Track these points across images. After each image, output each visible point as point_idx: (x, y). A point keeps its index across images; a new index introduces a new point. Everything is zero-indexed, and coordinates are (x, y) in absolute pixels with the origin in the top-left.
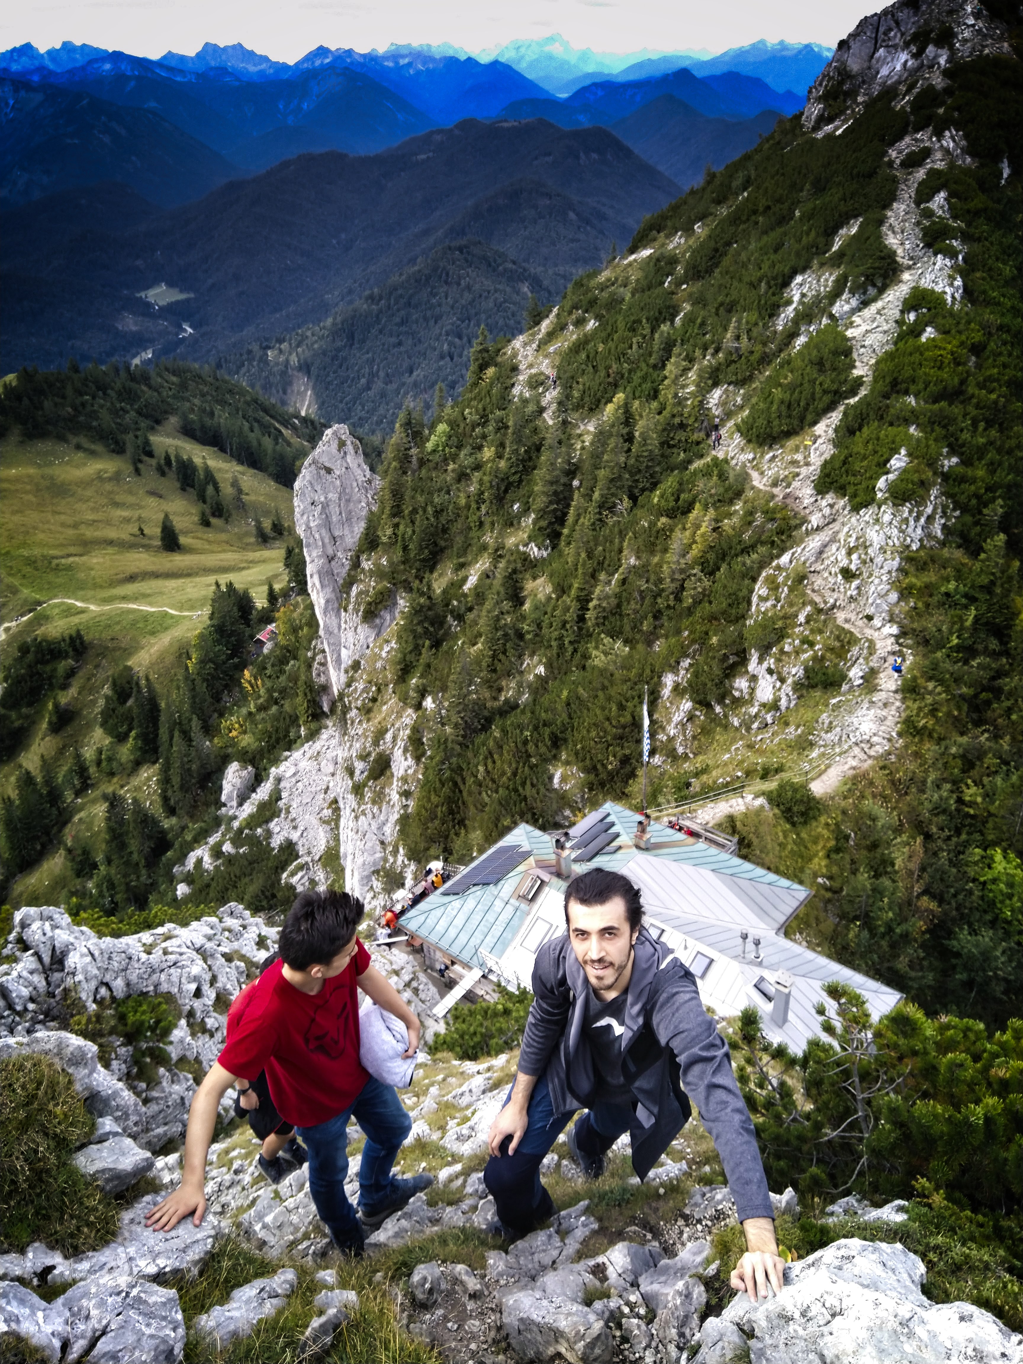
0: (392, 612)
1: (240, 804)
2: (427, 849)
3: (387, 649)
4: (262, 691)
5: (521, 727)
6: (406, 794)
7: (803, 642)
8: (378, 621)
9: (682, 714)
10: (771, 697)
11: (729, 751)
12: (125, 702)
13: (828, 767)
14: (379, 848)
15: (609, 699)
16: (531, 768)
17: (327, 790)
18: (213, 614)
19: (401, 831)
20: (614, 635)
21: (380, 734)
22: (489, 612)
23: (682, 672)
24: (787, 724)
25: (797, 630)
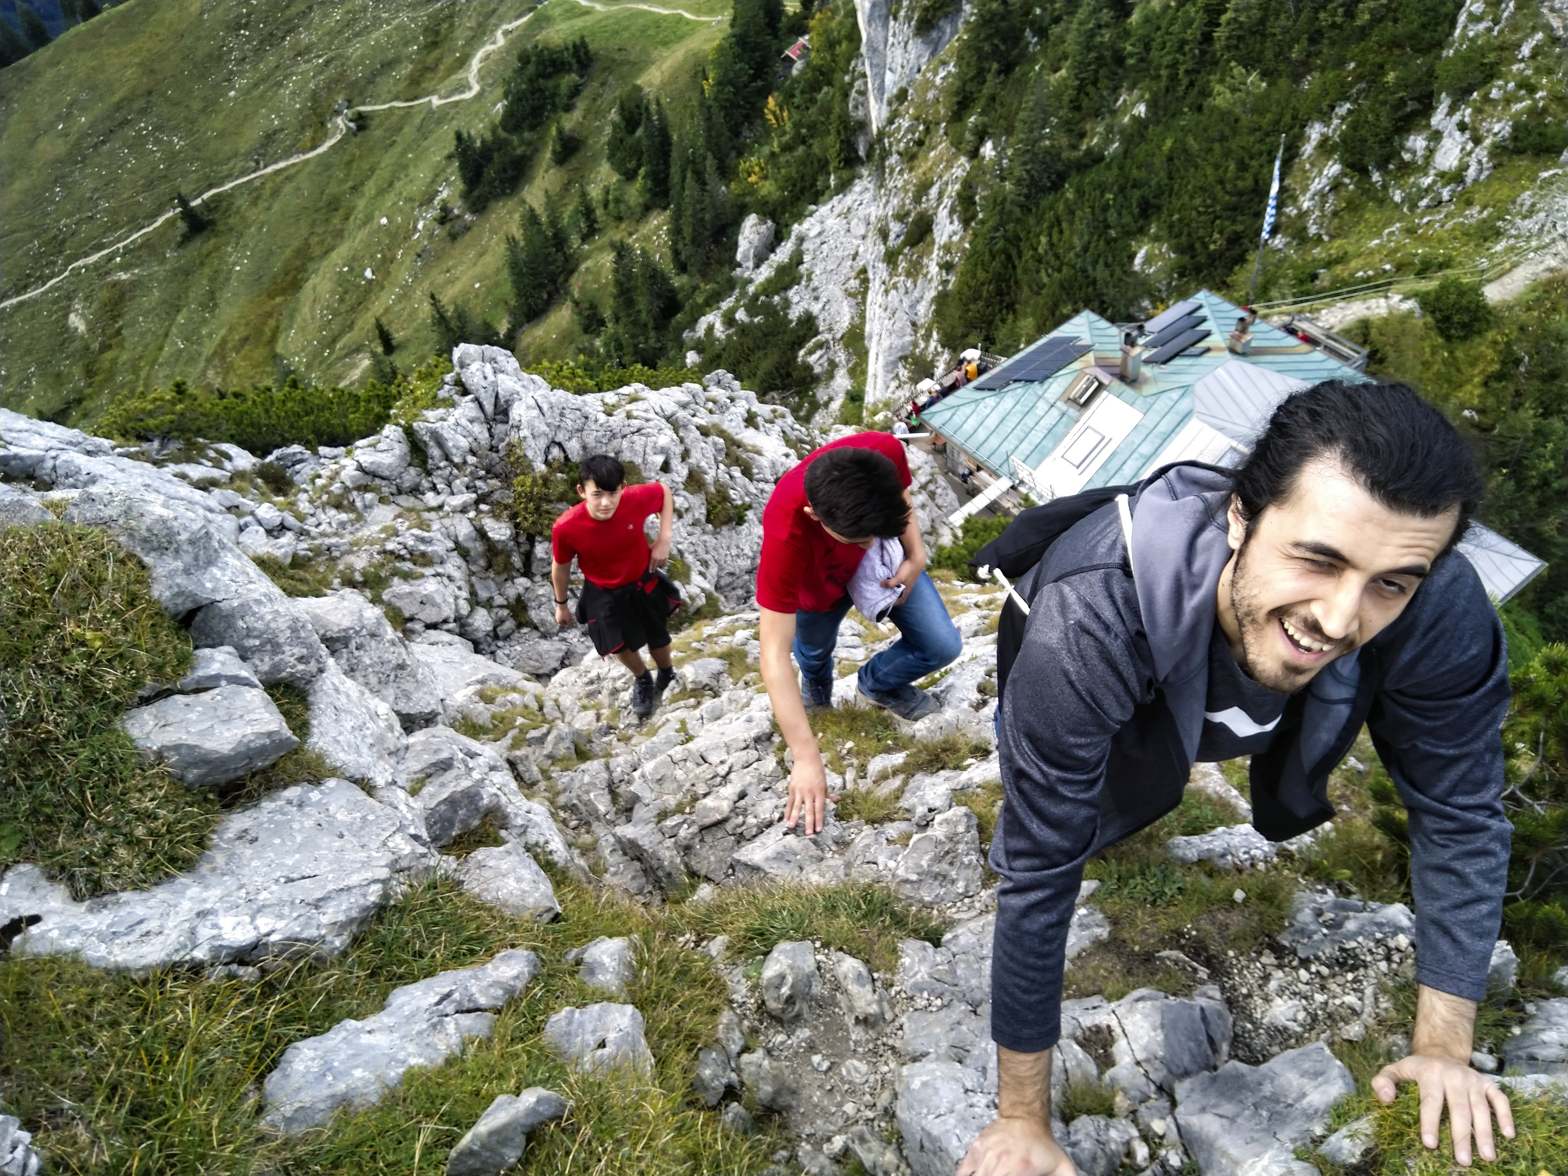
0: (954, 23)
1: (757, 266)
2: (965, 336)
3: (942, 74)
4: (788, 126)
5: (1103, 188)
6: (947, 267)
7: (1520, 86)
8: (934, 34)
9: (1324, 181)
10: (1455, 163)
11: (1379, 235)
12: (633, 131)
13: (1515, 265)
14: (909, 330)
15: (1227, 154)
16: (1108, 243)
17: (855, 256)
18: (734, 20)
19: (937, 312)
20: (1248, 64)
21: (923, 188)
22: (1081, 24)
23: (1336, 122)
24: (1469, 203)
25: (1515, 68)
